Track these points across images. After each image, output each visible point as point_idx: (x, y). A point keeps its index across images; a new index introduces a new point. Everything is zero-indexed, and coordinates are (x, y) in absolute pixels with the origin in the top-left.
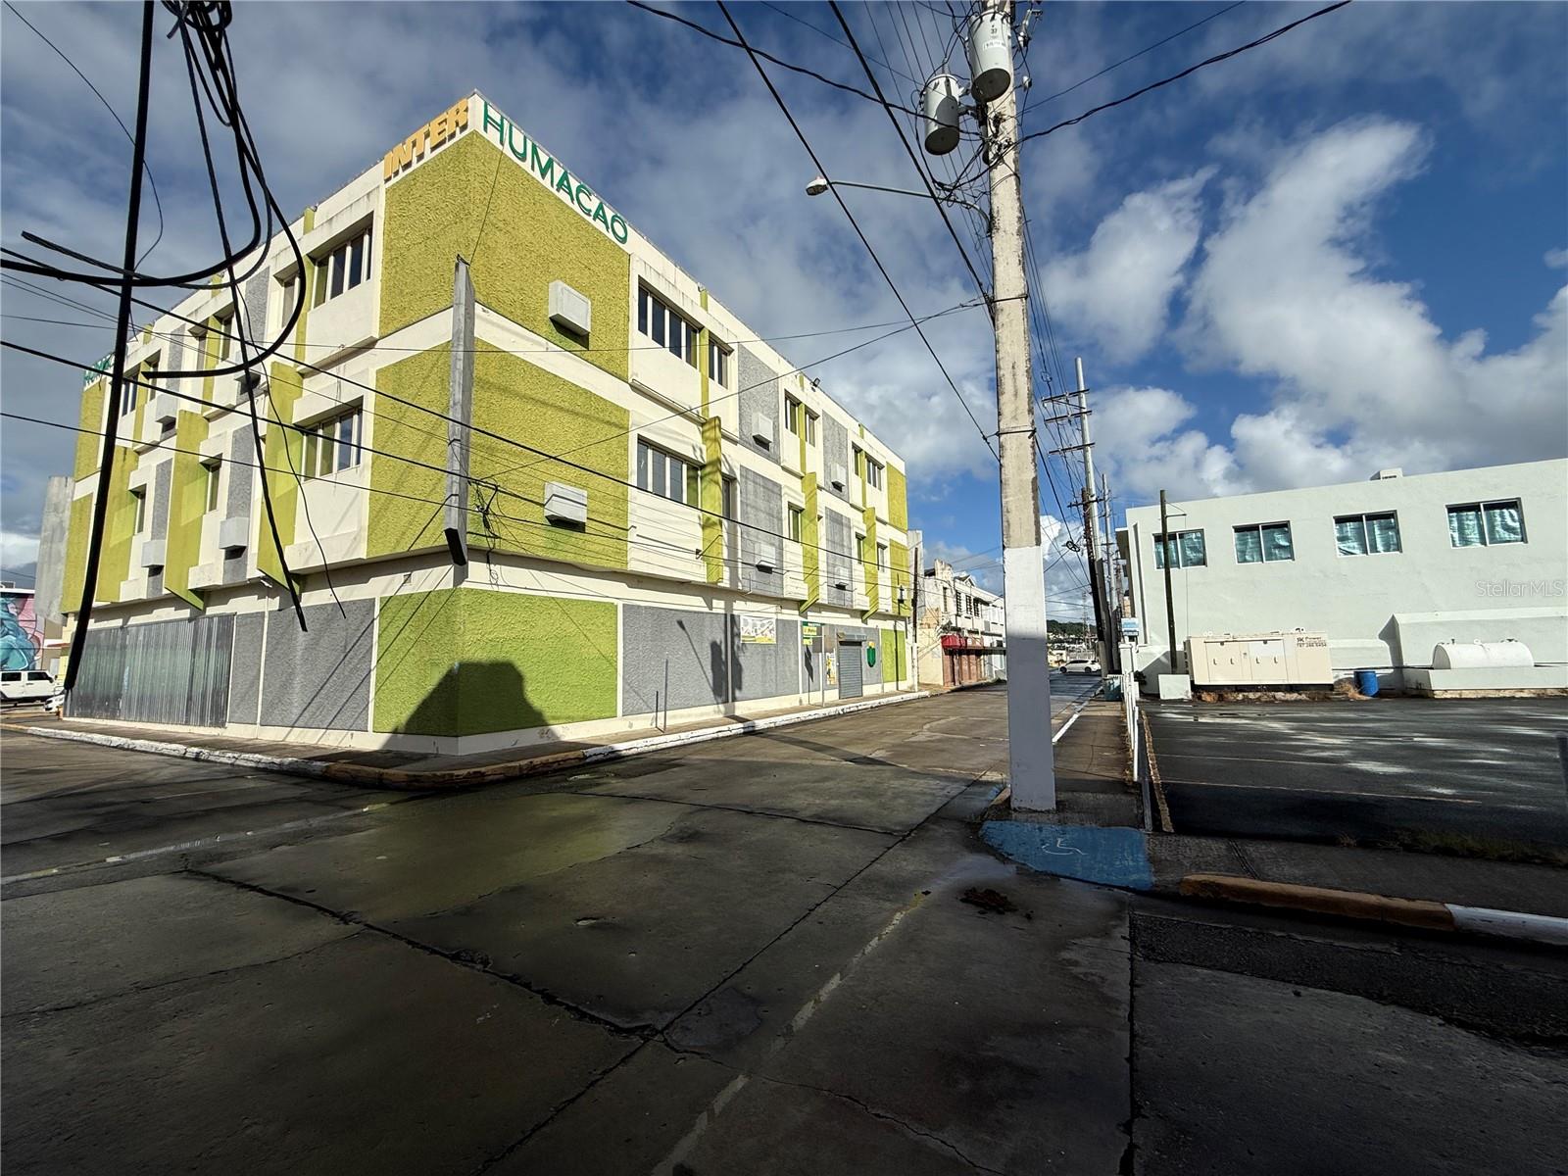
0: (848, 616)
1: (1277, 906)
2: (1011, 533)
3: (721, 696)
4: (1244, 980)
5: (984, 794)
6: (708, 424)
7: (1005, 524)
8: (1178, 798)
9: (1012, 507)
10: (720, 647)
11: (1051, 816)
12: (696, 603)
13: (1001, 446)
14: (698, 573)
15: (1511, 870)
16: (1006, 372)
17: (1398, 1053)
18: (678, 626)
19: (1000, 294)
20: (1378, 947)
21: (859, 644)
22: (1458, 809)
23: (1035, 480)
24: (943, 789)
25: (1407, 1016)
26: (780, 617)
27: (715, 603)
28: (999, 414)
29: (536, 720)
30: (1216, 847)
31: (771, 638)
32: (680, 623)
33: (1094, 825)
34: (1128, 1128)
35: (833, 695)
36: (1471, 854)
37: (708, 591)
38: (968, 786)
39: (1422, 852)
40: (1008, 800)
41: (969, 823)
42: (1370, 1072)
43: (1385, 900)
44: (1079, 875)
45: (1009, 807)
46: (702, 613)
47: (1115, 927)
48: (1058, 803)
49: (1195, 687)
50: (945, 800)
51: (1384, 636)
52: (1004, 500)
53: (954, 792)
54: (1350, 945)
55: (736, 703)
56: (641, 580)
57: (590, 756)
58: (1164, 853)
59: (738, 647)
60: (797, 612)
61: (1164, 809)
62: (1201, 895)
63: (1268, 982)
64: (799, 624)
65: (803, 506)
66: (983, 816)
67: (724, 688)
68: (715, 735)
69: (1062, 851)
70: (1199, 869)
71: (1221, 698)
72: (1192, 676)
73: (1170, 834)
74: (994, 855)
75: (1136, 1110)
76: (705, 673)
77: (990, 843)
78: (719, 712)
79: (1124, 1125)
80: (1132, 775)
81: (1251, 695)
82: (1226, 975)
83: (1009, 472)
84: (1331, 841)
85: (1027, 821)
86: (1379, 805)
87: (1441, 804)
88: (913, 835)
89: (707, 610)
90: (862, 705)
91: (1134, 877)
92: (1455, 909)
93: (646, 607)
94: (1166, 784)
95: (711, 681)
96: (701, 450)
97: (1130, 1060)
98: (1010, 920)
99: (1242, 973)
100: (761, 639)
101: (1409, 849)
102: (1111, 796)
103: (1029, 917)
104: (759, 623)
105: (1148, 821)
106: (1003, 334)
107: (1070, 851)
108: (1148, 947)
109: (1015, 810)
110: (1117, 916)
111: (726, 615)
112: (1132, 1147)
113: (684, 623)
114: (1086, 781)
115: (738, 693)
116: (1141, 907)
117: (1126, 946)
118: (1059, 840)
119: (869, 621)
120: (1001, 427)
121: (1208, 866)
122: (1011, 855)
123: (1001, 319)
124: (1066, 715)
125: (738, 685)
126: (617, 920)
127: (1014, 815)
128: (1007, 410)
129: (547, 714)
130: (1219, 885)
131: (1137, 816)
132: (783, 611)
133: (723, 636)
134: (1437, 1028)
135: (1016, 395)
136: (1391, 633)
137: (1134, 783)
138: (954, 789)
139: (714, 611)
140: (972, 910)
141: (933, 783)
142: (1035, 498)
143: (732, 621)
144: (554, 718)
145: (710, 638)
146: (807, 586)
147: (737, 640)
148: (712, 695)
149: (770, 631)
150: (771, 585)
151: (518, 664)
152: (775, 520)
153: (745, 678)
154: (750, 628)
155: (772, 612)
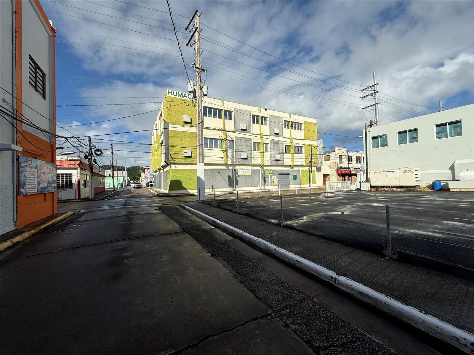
0: (283, 167)
12: (224, 168)
14: (222, 162)
18: (218, 173)
21: (289, 174)
26: (253, 169)
27: (229, 167)
46: (226, 170)
49: (371, 187)
51: (450, 169)
60: (260, 167)
64: (260, 170)
65: (260, 142)
67: (232, 185)
72: (370, 183)
76: (226, 182)
78: (230, 189)
93: (209, 169)
100: (245, 174)
104: (244, 171)
111: (233, 170)
113: (220, 172)
119: (294, 168)
129: (187, 188)
132: (254, 167)
136: (452, 168)
139: (229, 169)
145: (228, 175)
146: (261, 161)
147: (236, 175)
148: (228, 186)
149: (249, 172)
150: (247, 162)
151: (181, 180)
152: (249, 147)
153: (239, 183)
154: (241, 172)
155: (250, 168)
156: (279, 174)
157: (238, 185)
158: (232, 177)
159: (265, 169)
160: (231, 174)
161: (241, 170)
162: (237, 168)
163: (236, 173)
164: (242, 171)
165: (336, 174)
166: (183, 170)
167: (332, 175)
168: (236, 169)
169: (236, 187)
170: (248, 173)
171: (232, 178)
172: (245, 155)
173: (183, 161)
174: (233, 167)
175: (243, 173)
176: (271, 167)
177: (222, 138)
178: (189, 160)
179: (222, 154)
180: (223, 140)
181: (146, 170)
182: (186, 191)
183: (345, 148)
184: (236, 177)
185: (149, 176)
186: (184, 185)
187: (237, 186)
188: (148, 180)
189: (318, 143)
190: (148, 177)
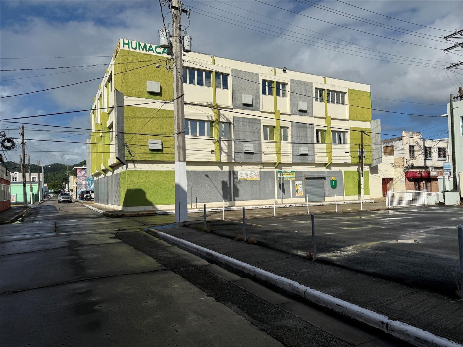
3: (227, 199)
6: (215, 107)
18: (205, 177)
21: (324, 178)
26: (262, 170)
27: (224, 167)
31: (258, 178)
35: (301, 200)
46: (218, 171)
55: (236, 202)
57: (158, 213)
60: (275, 167)
65: (275, 125)
78: (227, 204)
89: (220, 170)
95: (222, 194)
100: (250, 179)
104: (249, 173)
111: (230, 171)
113: (208, 175)
119: (331, 168)
125: (236, 194)
129: (154, 202)
132: (265, 167)
133: (228, 179)
139: (224, 170)
143: (233, 174)
145: (222, 180)
146: (276, 157)
147: (236, 180)
148: (222, 199)
149: (256, 176)
150: (253, 159)
151: (144, 189)
152: (256, 134)
153: (241, 193)
154: (244, 175)
155: (257, 168)
156: (307, 178)
157: (238, 196)
158: (228, 183)
159: (283, 170)
160: (226, 179)
161: (244, 172)
162: (236, 168)
163: (235, 176)
164: (246, 174)
165: (404, 178)
166: (147, 172)
167: (397, 180)
168: (235, 170)
169: (234, 200)
170: (255, 177)
171: (228, 186)
172: (249, 147)
173: (147, 157)
174: (230, 168)
175: (246, 177)
176: (293, 167)
177: (212, 119)
178: (157, 156)
179: (212, 146)
180: (214, 122)
181: (78, 171)
182: (153, 208)
183: (419, 133)
184: (235, 183)
185: (84, 183)
186: (149, 197)
187: (236, 198)
188: (82, 188)
189: (373, 126)
190: (82, 184)
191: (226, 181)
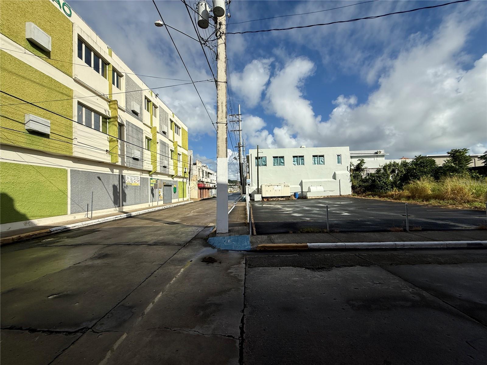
0: (167, 177)
1: (277, 249)
2: (219, 153)
3: (117, 204)
4: (270, 268)
5: (209, 230)
6: (112, 102)
7: (218, 150)
8: (257, 226)
9: (220, 146)
10: (116, 187)
11: (227, 234)
12: (107, 170)
13: (217, 127)
14: (107, 159)
15: (317, 234)
16: (220, 104)
17: (297, 277)
18: (97, 179)
19: (219, 80)
20: (295, 255)
21: (171, 186)
22: (310, 222)
23: (226, 138)
24: (197, 230)
25: (299, 269)
26: (142, 176)
27: (115, 170)
28: (217, 117)
29: (23, 218)
30: (265, 237)
31: (138, 184)
32: (99, 178)
33: (238, 235)
34: (243, 311)
35: (161, 203)
36: (312, 232)
37: (112, 166)
38: (204, 228)
39: (304, 233)
40: (216, 231)
41: (204, 239)
42: (292, 283)
43: (297, 244)
44: (233, 249)
45: (216, 233)
46: (109, 174)
47: (242, 261)
48: (229, 230)
49: (263, 198)
50: (197, 233)
51: (299, 185)
52: (218, 143)
53: (200, 230)
54: (290, 256)
55: (124, 207)
56: (80, 160)
57: (54, 231)
58: (254, 240)
59: (125, 187)
60: (148, 175)
61: (254, 229)
62: (261, 249)
63: (274, 267)
64: (149, 179)
65: (151, 138)
66: (208, 236)
67: (118, 202)
68: (115, 219)
69: (229, 243)
70: (261, 243)
71: (268, 200)
72: (262, 195)
73: (255, 235)
74: (211, 247)
75: (245, 306)
76: (110, 196)
77: (210, 244)
78: (116, 210)
79: (242, 311)
80: (247, 221)
81: (274, 199)
82: (266, 268)
83: (219, 135)
84: (287, 232)
85: (221, 236)
86: (297, 223)
87: (308, 222)
88: (187, 244)
89: (111, 173)
90: (171, 206)
91: (247, 247)
92: (308, 244)
93: (82, 171)
94: (255, 223)
95: (113, 200)
96: (108, 112)
97: (244, 294)
98: (215, 264)
99: (269, 267)
100: (134, 184)
101: (301, 232)
102: (242, 227)
103: (220, 263)
104: (133, 178)
105: (251, 232)
106: (219, 92)
107: (231, 243)
108: (249, 265)
109: (217, 233)
110: (242, 258)
111: (119, 175)
112: (244, 315)
113: (101, 178)
114: (236, 223)
115: (124, 203)
116: (248, 255)
117: (244, 265)
118: (229, 240)
119: (174, 178)
120: (218, 121)
121: (263, 242)
122: (216, 246)
123: (219, 88)
124: (232, 205)
125: (124, 200)
126: (69, 292)
127: (217, 235)
128: (220, 116)
129: (29, 215)
130: (265, 246)
131: (248, 231)
132: (143, 174)
133: (118, 183)
134: (304, 270)
135: (222, 112)
136: (301, 184)
137: (248, 223)
138: (200, 229)
139: (114, 173)
140: (205, 263)
141: (194, 228)
142: (226, 144)
143: (122, 178)
144: (32, 217)
145: (113, 184)
146: (152, 166)
147: (124, 184)
148: (113, 204)
149: (138, 181)
150: (138, 165)
151: (10, 194)
153: (128, 198)
154: (129, 180)
155: (138, 174)
156: (165, 186)
158: (118, 187)
159: (153, 177)
160: (116, 183)
161: (129, 177)
162: (125, 172)
163: (123, 181)
164: (131, 179)
165: (197, 187)
167: (193, 188)
168: (123, 174)
169: (123, 205)
170: (137, 183)
171: (118, 190)
172: (137, 154)
173: (23, 141)
174: (119, 171)
175: (131, 182)
177: (107, 114)
178: (39, 143)
179: (107, 145)
180: (109, 118)
183: (201, 162)
184: (123, 187)
186: (20, 207)
189: (189, 153)
191: (116, 185)
